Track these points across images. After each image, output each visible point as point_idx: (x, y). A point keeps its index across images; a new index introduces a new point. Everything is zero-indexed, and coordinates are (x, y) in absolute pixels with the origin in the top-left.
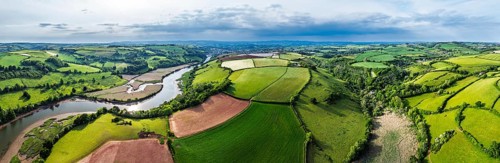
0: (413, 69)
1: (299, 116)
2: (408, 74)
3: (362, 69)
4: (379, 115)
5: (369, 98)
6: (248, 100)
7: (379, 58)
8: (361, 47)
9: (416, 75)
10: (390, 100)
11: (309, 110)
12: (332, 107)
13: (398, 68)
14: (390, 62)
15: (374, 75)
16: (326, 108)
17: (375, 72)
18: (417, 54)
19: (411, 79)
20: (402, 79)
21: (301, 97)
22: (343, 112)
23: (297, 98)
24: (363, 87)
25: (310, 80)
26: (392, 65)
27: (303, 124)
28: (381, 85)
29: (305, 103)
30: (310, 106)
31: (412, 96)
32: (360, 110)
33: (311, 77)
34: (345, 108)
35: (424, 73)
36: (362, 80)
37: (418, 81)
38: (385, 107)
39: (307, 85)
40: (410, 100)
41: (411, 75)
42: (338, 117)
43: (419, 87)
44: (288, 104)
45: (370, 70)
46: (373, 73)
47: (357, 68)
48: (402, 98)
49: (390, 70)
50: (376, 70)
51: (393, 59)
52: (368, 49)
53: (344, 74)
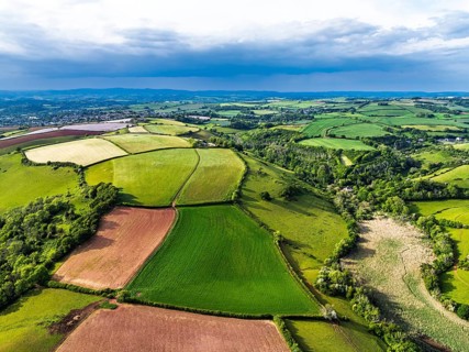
0: (428, 157)
1: (253, 216)
2: (418, 164)
3: (322, 150)
4: (365, 219)
5: (344, 197)
6: (170, 207)
7: (352, 130)
8: (305, 105)
9: (436, 167)
10: (383, 201)
11: (264, 209)
12: (293, 204)
13: (397, 153)
14: (379, 140)
15: (348, 162)
16: (285, 205)
17: (351, 158)
18: (441, 124)
19: (425, 173)
20: (405, 171)
21: (244, 192)
22: (310, 211)
23: (239, 194)
24: (331, 180)
25: (248, 168)
26: (383, 147)
27: (262, 224)
28: (363, 179)
29: (253, 200)
30: (262, 203)
31: (425, 199)
32: (336, 210)
33: (246, 163)
34: (310, 206)
35: (454, 165)
36: (327, 170)
37: (440, 177)
38: (374, 210)
39: (245, 175)
40: (420, 205)
41: (424, 167)
42: (306, 217)
43: (441, 187)
44: (231, 203)
45: (339, 153)
46: (345, 158)
47: (312, 149)
48: (407, 201)
49: (379, 154)
50: (351, 154)
51: (383, 134)
52: (322, 110)
53: (288, 159)
